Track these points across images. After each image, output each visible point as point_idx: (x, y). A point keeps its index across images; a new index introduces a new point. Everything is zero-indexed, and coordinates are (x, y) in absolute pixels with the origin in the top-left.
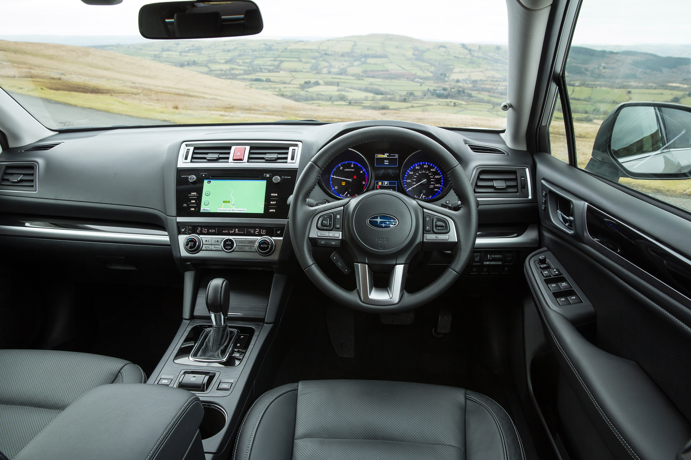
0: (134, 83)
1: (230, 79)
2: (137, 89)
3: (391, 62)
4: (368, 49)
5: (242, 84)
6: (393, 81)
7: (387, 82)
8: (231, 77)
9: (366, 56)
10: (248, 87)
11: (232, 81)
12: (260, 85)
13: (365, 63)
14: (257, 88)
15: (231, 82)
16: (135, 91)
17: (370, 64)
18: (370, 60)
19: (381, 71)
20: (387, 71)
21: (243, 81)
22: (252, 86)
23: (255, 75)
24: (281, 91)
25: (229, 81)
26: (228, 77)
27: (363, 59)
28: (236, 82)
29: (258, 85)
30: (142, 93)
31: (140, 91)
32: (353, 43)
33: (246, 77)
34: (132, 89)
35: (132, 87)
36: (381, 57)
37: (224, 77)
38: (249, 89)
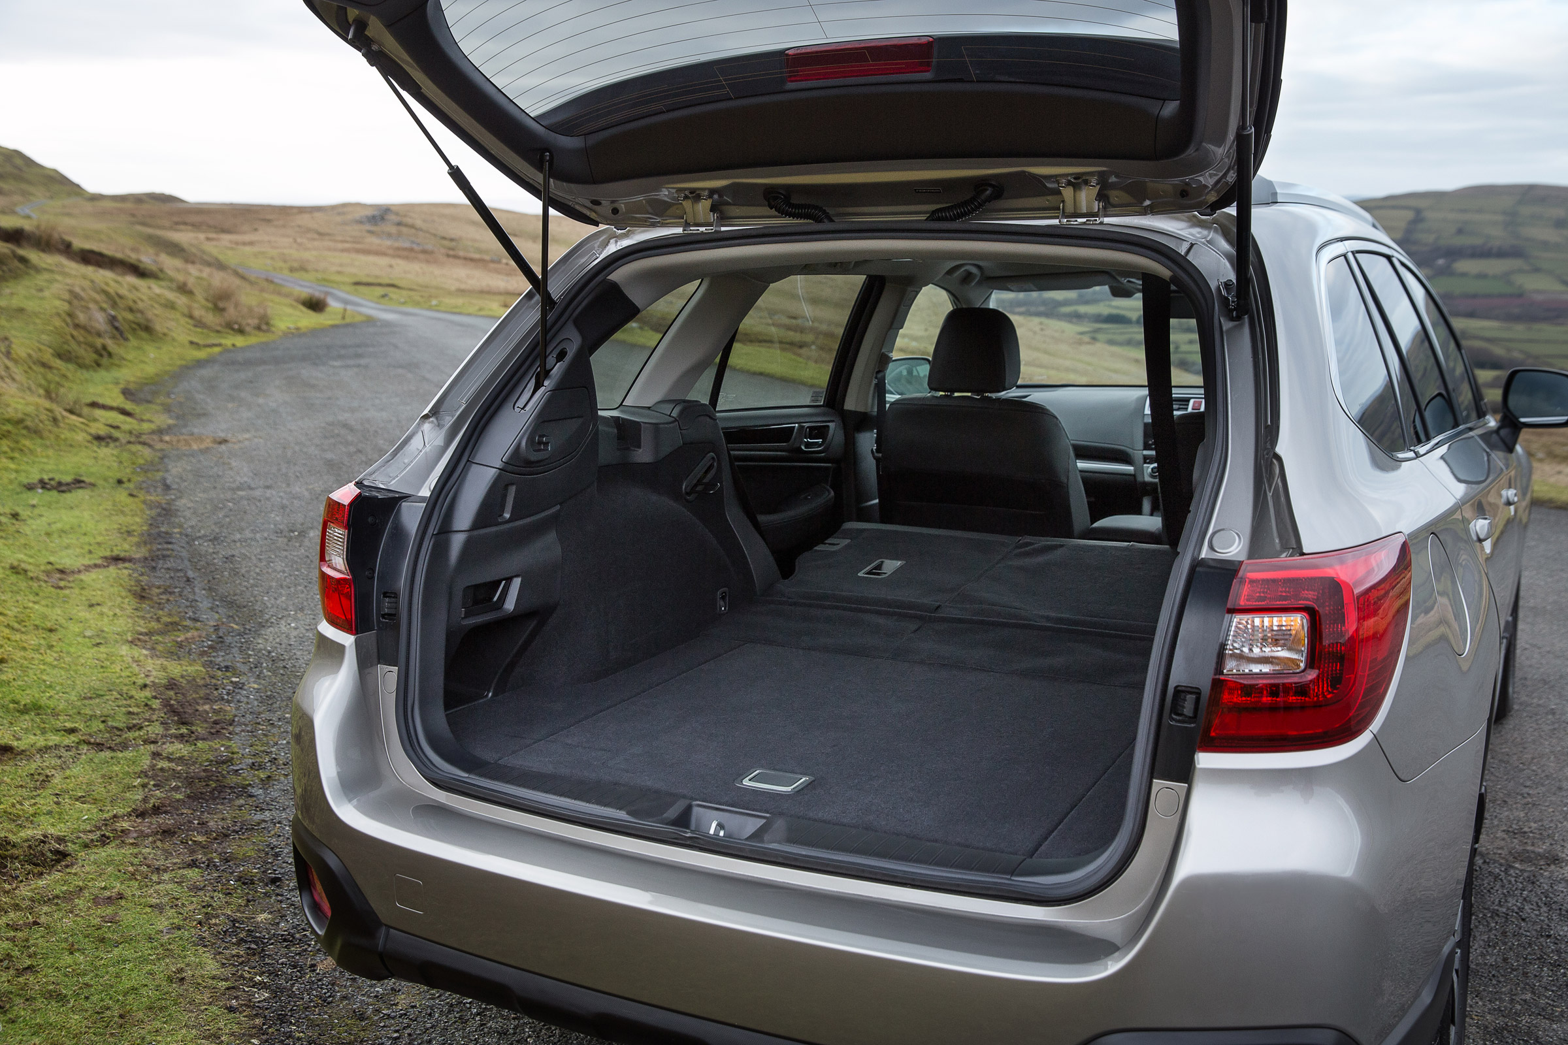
0: (795, 318)
1: (1038, 314)
2: (802, 332)
3: (1537, 270)
4: (1460, 231)
5: (1071, 329)
6: (1537, 326)
7: (1519, 330)
8: (1042, 309)
9: (1454, 254)
10: (1086, 338)
11: (1044, 320)
12: (1122, 333)
13: (1446, 272)
14: (1111, 342)
15: (1041, 323)
16: (797, 337)
17: (1464, 275)
18: (1463, 266)
19: (1501, 296)
20: (1520, 295)
21: (1074, 320)
22: (1099, 336)
23: (1110, 306)
24: (1180, 350)
25: (1036, 320)
26: (1033, 309)
27: (1441, 262)
28: (1055, 325)
29: (1114, 333)
30: (813, 343)
31: (809, 338)
32: (1410, 215)
33: (1082, 309)
34: (791, 333)
35: (789, 328)
36: (1501, 254)
37: (1022, 309)
38: (1088, 343)
